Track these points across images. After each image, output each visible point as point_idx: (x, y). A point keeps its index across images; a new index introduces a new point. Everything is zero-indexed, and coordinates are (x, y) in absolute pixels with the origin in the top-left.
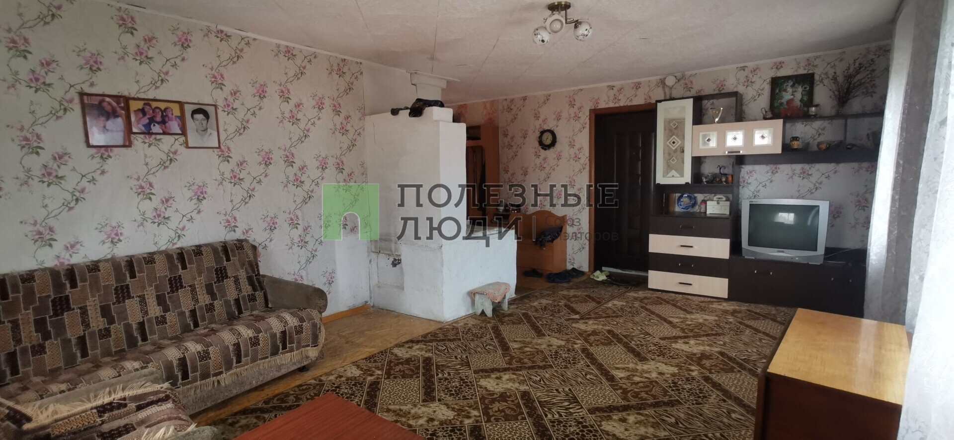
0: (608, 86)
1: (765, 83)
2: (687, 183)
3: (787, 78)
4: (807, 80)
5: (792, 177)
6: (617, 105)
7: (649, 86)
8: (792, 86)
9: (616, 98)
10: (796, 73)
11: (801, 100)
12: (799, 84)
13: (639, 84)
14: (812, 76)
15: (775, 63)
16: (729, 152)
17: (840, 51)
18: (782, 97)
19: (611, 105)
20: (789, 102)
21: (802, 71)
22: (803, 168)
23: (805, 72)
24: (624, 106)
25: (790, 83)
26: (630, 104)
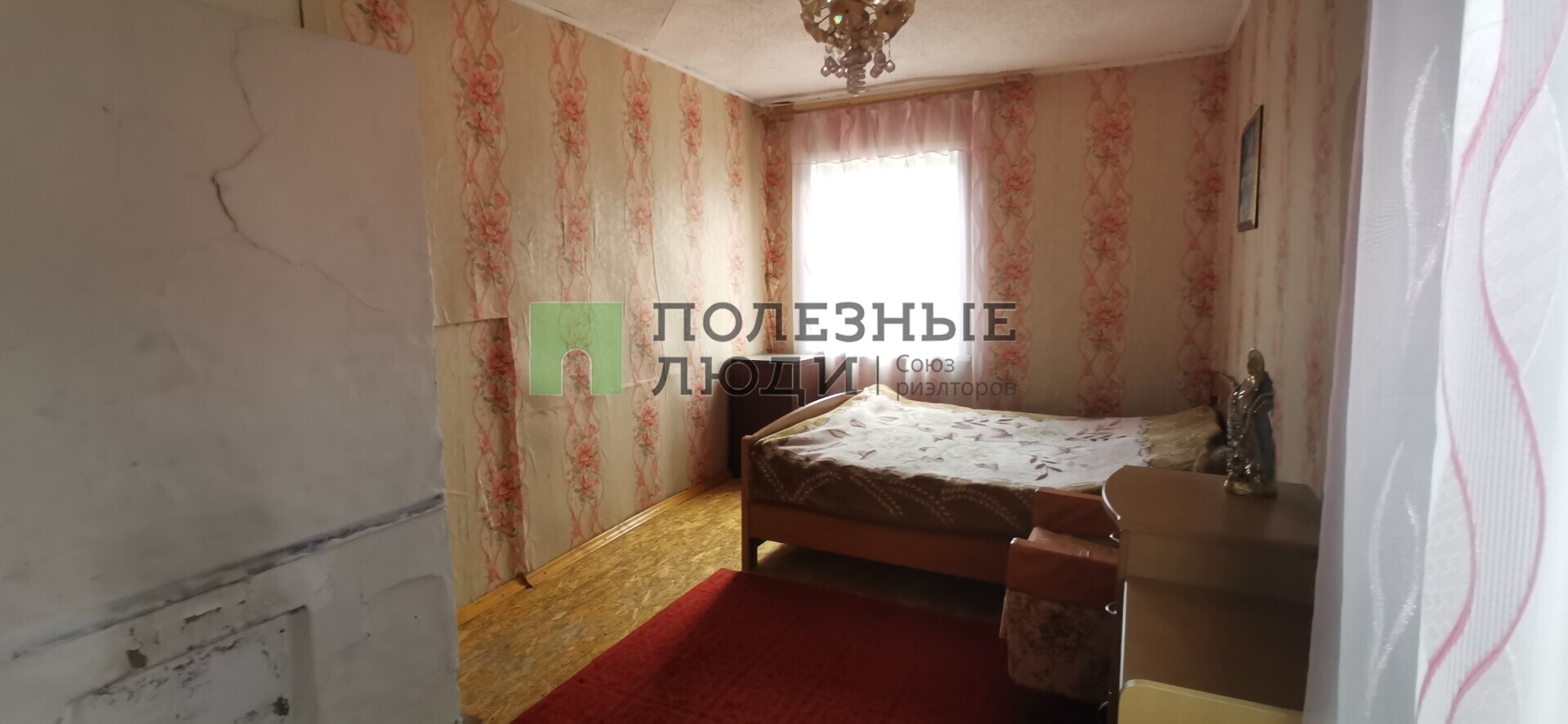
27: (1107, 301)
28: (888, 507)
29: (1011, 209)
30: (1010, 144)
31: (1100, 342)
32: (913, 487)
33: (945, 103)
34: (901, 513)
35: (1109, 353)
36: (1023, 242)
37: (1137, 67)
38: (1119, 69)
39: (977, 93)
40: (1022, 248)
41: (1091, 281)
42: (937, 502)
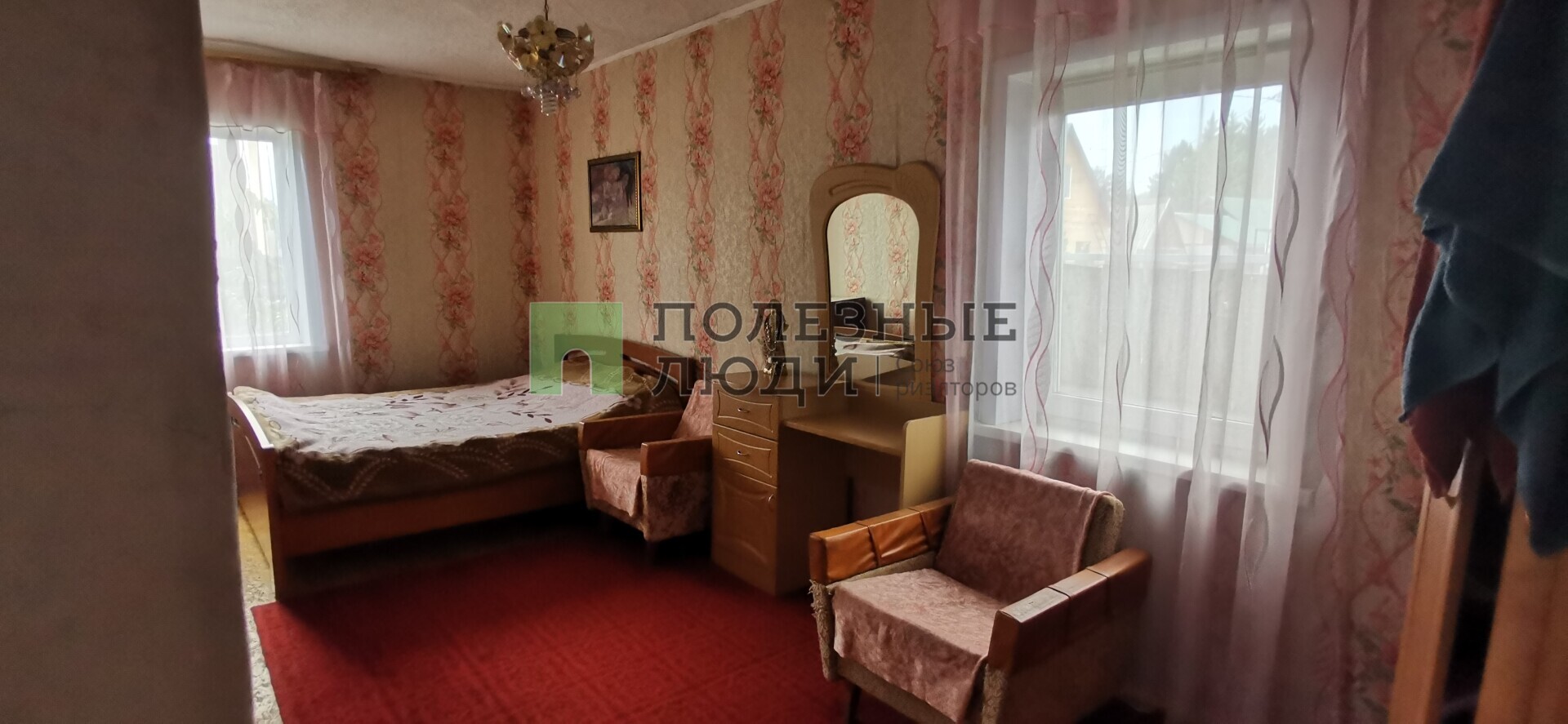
27: (457, 285)
28: (453, 473)
29: (356, 197)
30: (350, 132)
31: (455, 321)
32: (471, 449)
33: (277, 76)
34: (466, 476)
35: (462, 329)
36: (373, 230)
37: (462, 87)
38: (447, 85)
39: (317, 76)
40: (372, 235)
41: (441, 268)
42: (497, 457)
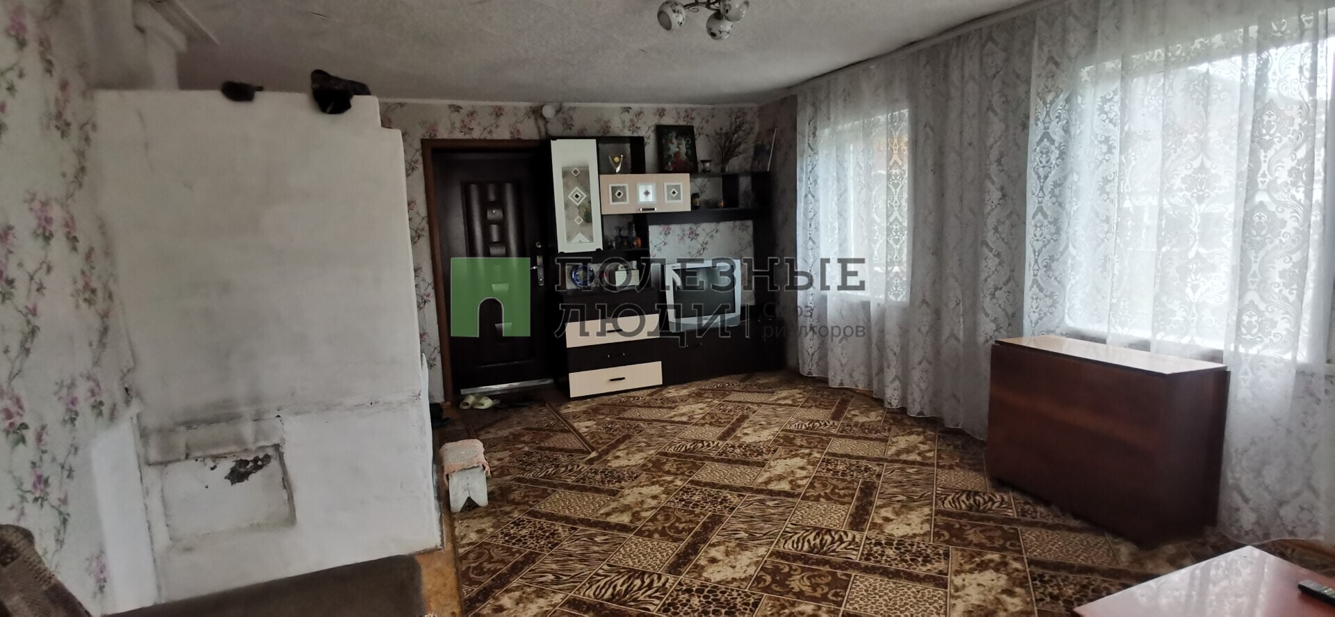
0: (451, 106)
1: (650, 131)
2: (598, 250)
3: (670, 128)
4: (686, 132)
5: (682, 238)
6: (468, 137)
7: (515, 115)
8: (676, 138)
9: (465, 127)
10: (677, 124)
11: (687, 154)
12: (682, 136)
13: (500, 109)
14: (691, 128)
15: (658, 109)
16: (643, 210)
17: (710, 107)
18: (669, 149)
19: (458, 135)
20: (677, 154)
21: (682, 123)
22: (691, 228)
23: (684, 123)
24: (479, 140)
25: (674, 134)
26: (489, 137)
